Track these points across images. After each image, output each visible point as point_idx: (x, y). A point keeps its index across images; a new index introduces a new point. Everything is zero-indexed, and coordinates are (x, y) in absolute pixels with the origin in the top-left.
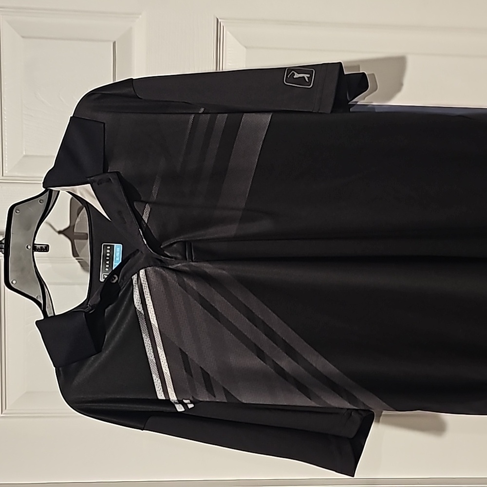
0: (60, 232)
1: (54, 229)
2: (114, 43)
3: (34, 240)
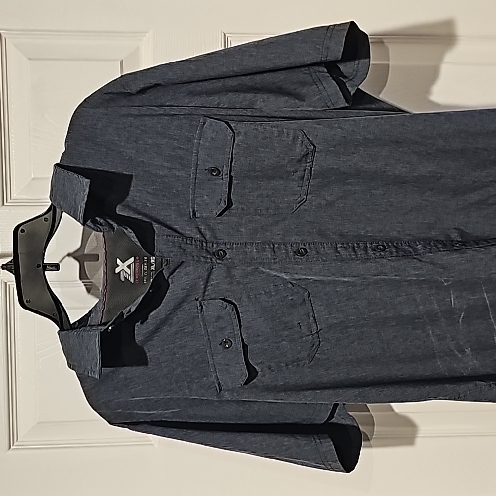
0: (70, 255)
2: (121, 62)
3: (44, 259)
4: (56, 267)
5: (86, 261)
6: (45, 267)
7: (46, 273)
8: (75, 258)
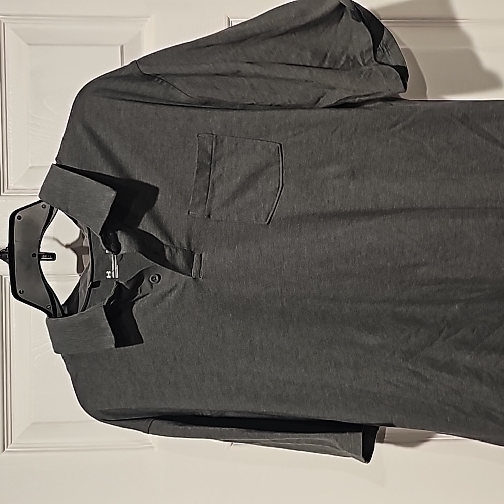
0: (67, 246)
1: (62, 244)
2: (122, 47)
3: (40, 247)
4: (52, 256)
5: (84, 254)
6: (41, 256)
7: (41, 262)
8: (73, 250)
